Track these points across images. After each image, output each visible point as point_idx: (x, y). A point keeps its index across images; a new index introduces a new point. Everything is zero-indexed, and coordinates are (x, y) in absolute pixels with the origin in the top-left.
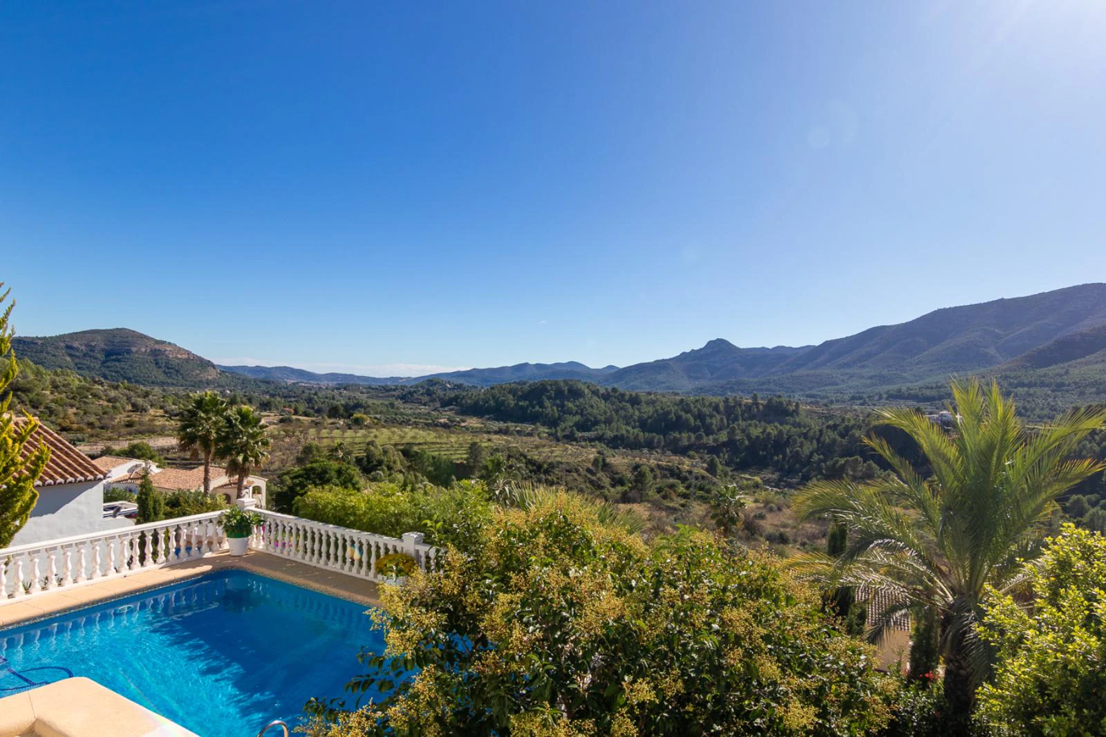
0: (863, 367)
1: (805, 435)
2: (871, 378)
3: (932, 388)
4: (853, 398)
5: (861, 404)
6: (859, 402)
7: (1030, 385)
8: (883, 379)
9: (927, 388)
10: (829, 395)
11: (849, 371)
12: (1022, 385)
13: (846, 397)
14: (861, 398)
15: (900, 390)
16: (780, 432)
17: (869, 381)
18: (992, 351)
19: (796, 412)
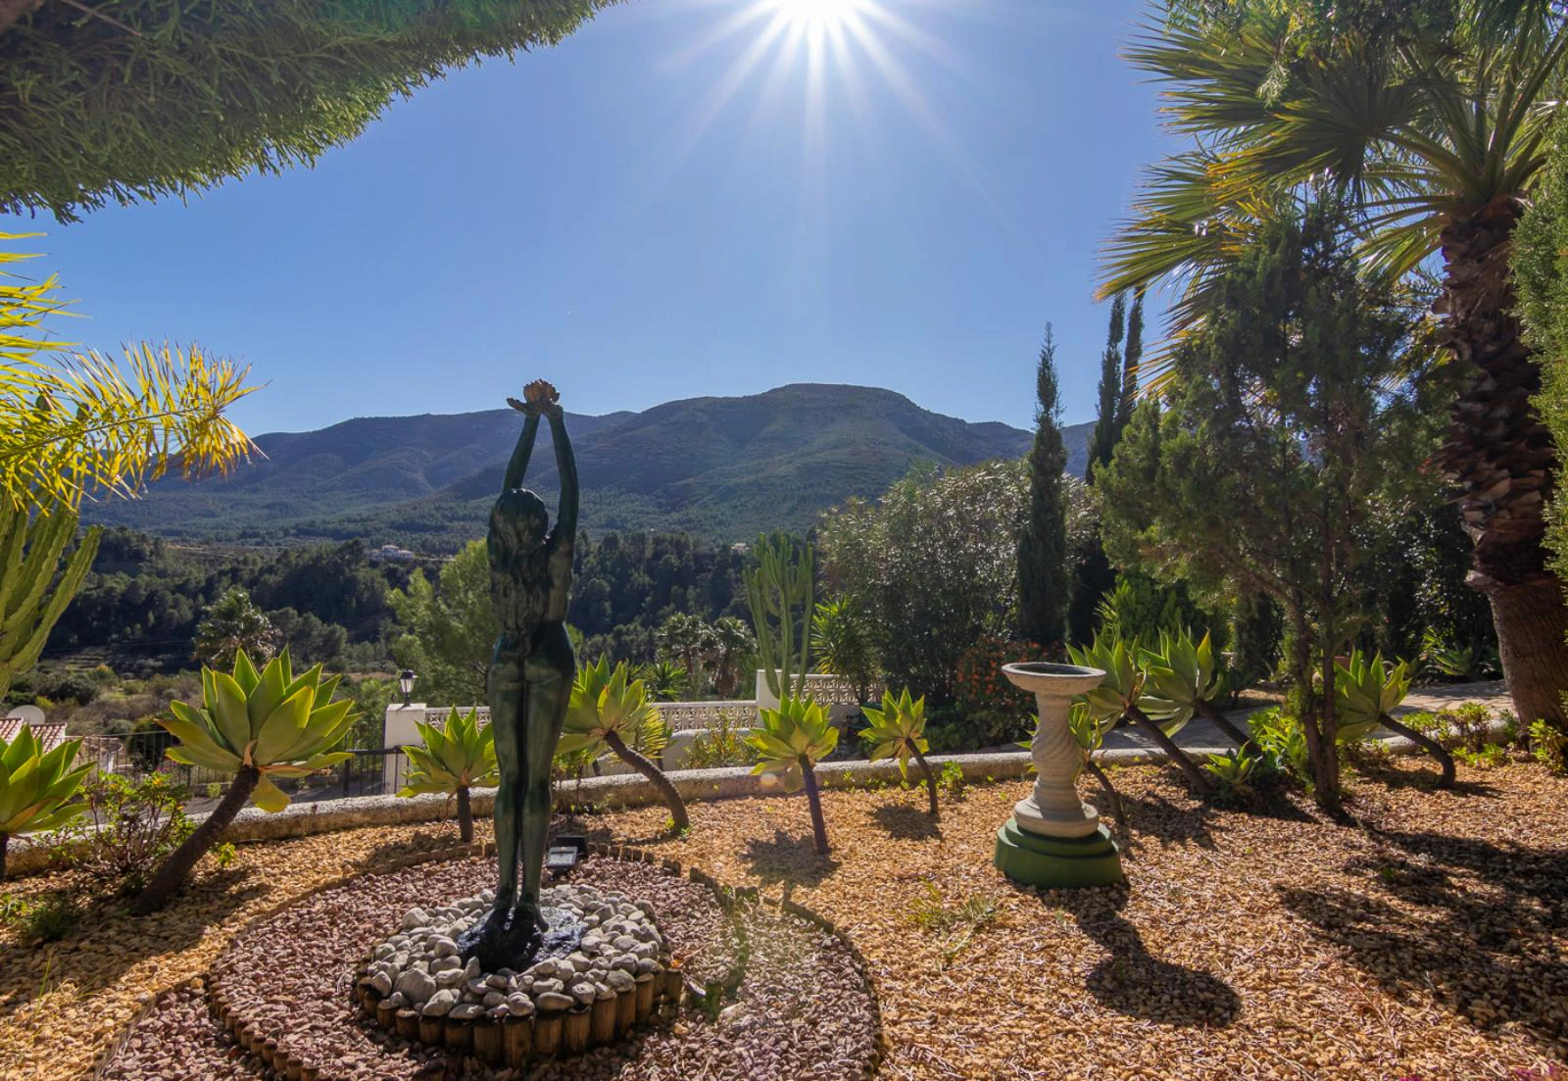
0: (255, 490)
1: (181, 589)
2: (268, 507)
3: (355, 521)
4: (244, 535)
5: (258, 544)
6: (254, 540)
7: (464, 518)
8: (284, 508)
9: (350, 521)
10: (203, 532)
11: (232, 495)
12: (458, 519)
13: (233, 534)
14: (255, 535)
15: (312, 523)
16: (134, 587)
17: (266, 512)
18: (420, 477)
19: (157, 552)
